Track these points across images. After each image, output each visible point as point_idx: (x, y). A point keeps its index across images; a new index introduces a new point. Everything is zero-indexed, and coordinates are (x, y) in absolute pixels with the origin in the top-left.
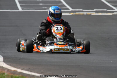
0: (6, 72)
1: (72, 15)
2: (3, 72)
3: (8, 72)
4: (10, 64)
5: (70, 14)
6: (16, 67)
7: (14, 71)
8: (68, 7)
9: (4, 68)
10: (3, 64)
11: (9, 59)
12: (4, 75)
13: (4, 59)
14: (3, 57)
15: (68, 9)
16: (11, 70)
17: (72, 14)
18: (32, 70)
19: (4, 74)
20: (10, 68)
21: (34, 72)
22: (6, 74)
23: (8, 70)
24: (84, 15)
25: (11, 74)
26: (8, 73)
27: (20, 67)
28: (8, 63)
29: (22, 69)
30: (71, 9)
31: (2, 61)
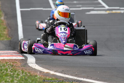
0: (39, 74)
2: (36, 74)
3: (40, 74)
4: (43, 66)
5: (106, 12)
6: (49, 69)
7: (47, 73)
9: (36, 69)
10: (36, 66)
11: (41, 60)
12: (36, 78)
13: (36, 60)
14: (35, 58)
15: (104, 7)
16: (44, 72)
17: (108, 12)
18: (65, 72)
19: (36, 76)
20: (43, 70)
21: (68, 75)
22: (38, 76)
23: (41, 72)
24: (121, 13)
25: (44, 76)
26: (40, 76)
27: (53, 69)
28: (41, 65)
29: (55, 72)
30: (107, 7)
31: (35, 62)
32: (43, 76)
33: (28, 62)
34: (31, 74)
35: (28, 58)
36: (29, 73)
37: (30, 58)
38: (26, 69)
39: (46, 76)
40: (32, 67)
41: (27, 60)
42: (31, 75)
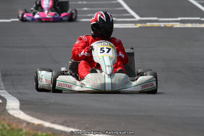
0: (24, 127)
1: (140, 27)
2: (20, 127)
3: (28, 127)
4: (32, 114)
5: (136, 25)
6: (41, 119)
7: (39, 125)
8: (133, 13)
9: (21, 120)
10: (20, 113)
12: (21, 133)
13: (21, 104)
14: (20, 101)
15: (133, 17)
16: (33, 124)
17: (139, 25)
18: (69, 124)
19: (21, 130)
20: (31, 120)
21: (74, 127)
22: (24, 131)
23: (28, 123)
25: (33, 130)
26: (28, 129)
27: (48, 119)
28: (28, 112)
29: (53, 123)
30: (138, 18)
31: (18, 107)
32: (31, 131)
33: (7, 107)
34: (13, 127)
35: (8, 101)
36: (9, 125)
37: (11, 101)
38: (4, 119)
39: (38, 130)
40: (14, 116)
41: (6, 104)
42: (12, 129)
